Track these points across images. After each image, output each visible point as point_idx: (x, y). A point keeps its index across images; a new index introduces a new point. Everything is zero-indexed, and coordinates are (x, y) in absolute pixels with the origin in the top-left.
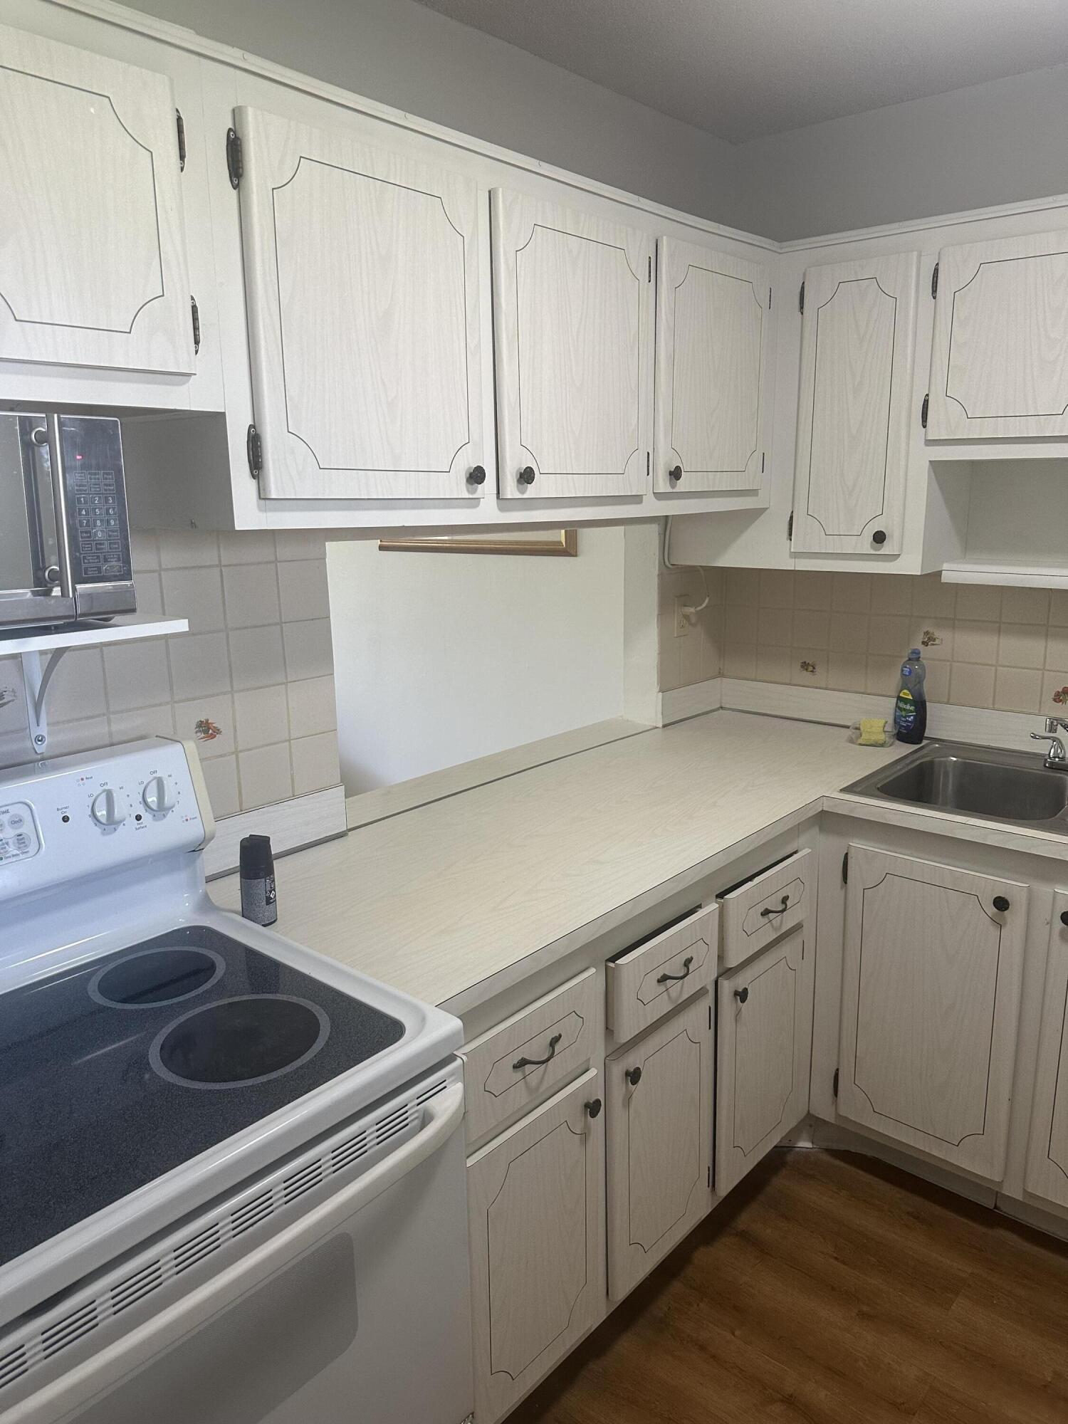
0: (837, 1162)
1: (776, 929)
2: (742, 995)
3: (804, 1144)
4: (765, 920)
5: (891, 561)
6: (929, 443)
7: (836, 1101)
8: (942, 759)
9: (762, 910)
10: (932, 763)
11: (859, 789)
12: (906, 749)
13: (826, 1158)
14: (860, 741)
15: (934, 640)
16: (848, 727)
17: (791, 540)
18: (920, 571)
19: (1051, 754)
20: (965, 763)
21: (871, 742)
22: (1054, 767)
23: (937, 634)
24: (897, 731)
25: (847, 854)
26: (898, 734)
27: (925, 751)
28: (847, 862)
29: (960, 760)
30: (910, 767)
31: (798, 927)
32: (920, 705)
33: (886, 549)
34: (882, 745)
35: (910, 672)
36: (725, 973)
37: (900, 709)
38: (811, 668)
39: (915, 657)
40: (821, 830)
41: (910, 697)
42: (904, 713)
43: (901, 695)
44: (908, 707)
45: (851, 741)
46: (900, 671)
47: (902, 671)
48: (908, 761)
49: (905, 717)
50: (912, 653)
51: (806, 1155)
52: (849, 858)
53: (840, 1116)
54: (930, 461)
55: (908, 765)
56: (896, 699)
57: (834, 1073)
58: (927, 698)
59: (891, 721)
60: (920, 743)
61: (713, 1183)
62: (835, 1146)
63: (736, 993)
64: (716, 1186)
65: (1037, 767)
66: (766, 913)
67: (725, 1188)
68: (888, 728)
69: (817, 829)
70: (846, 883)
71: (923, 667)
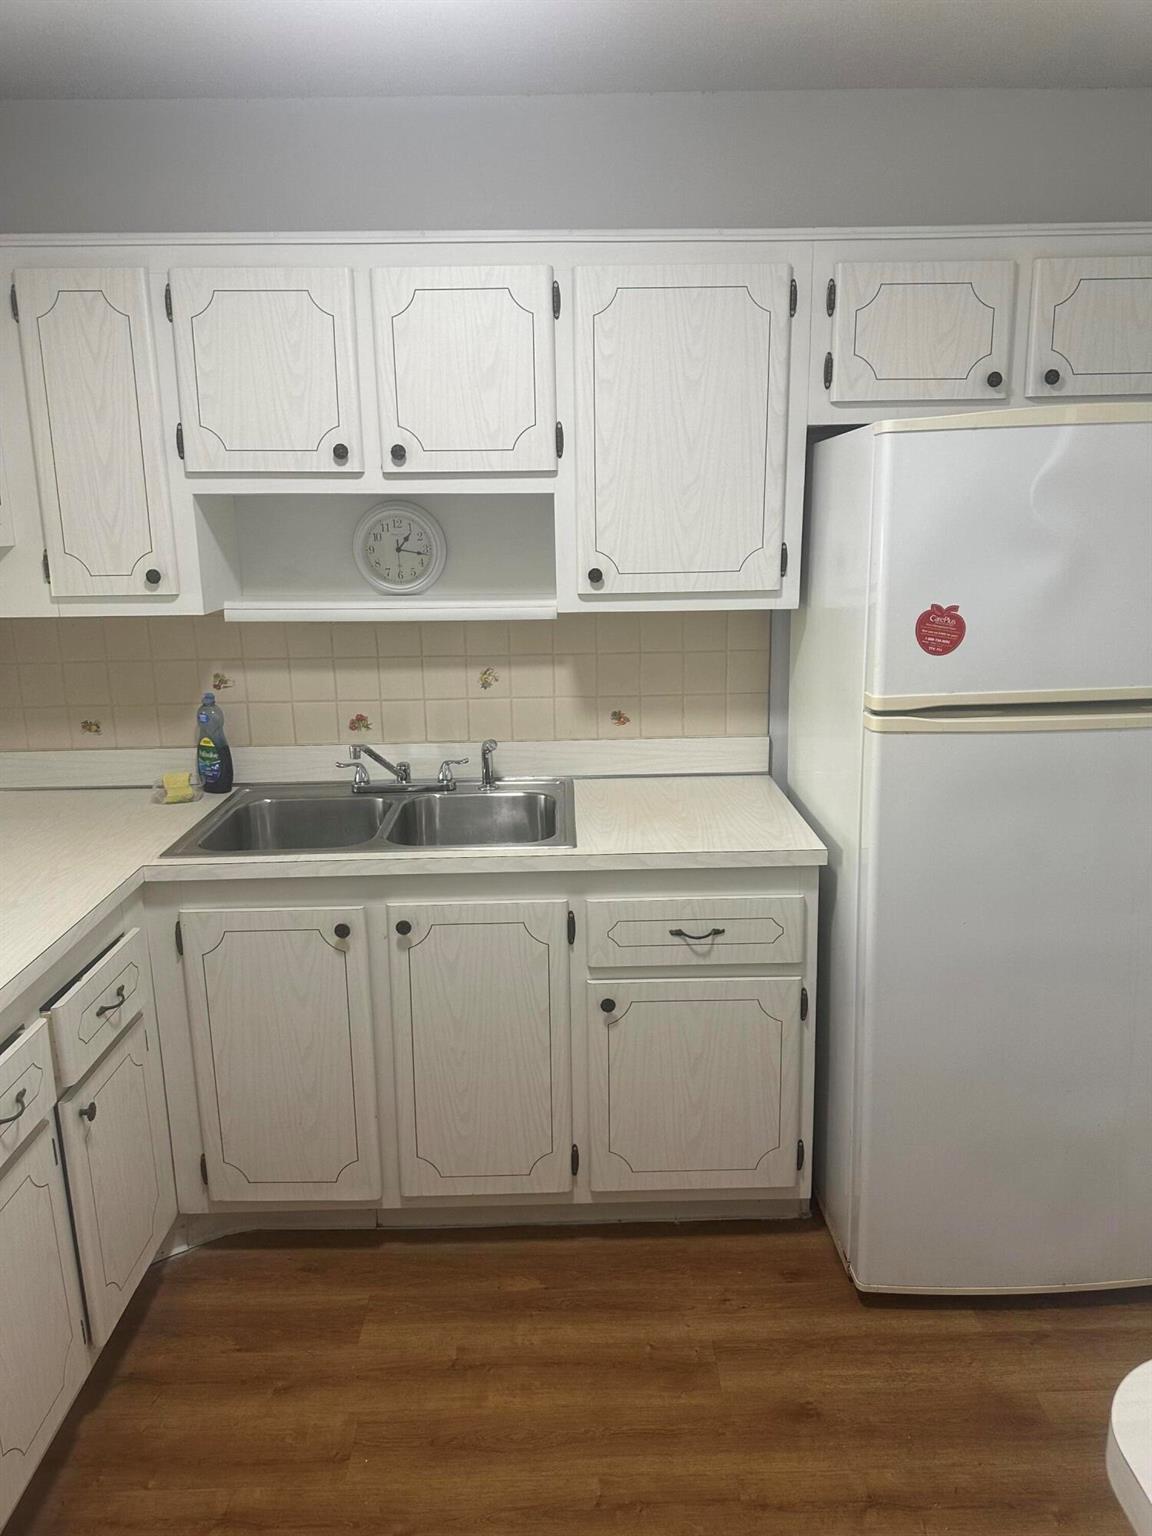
0: (219, 1252)
1: (115, 1026)
2: (90, 1113)
3: (179, 1249)
4: (103, 1019)
5: (169, 602)
6: (190, 475)
7: (208, 1188)
8: (257, 803)
9: (97, 1010)
10: (246, 809)
11: (180, 851)
12: (215, 800)
13: (206, 1253)
14: (166, 800)
15: (226, 683)
16: (150, 787)
17: (49, 583)
18: (203, 610)
19: (357, 780)
20: (280, 803)
21: (178, 799)
22: (362, 791)
23: (227, 676)
24: (204, 783)
25: (178, 923)
26: (205, 786)
27: (237, 798)
28: (180, 932)
29: (274, 801)
30: (225, 818)
31: (139, 1016)
32: (224, 752)
33: (163, 589)
34: (191, 800)
35: (207, 718)
36: (63, 1095)
37: (204, 759)
38: (94, 728)
39: (209, 702)
40: (144, 903)
41: (212, 745)
42: (208, 763)
43: (202, 744)
44: (211, 755)
45: (157, 801)
46: (196, 718)
47: (199, 718)
48: (222, 811)
49: (210, 767)
50: (206, 697)
51: (183, 1259)
52: (182, 926)
53: (213, 1202)
54: (195, 495)
55: (223, 815)
56: (196, 749)
57: (199, 1160)
58: (229, 744)
59: (195, 772)
60: (230, 790)
61: (89, 1337)
62: (213, 1237)
63: (82, 1113)
64: (93, 1338)
65: (345, 795)
66: (102, 1011)
67: (102, 1336)
68: (194, 781)
69: (141, 904)
70: (182, 954)
71: (219, 712)
